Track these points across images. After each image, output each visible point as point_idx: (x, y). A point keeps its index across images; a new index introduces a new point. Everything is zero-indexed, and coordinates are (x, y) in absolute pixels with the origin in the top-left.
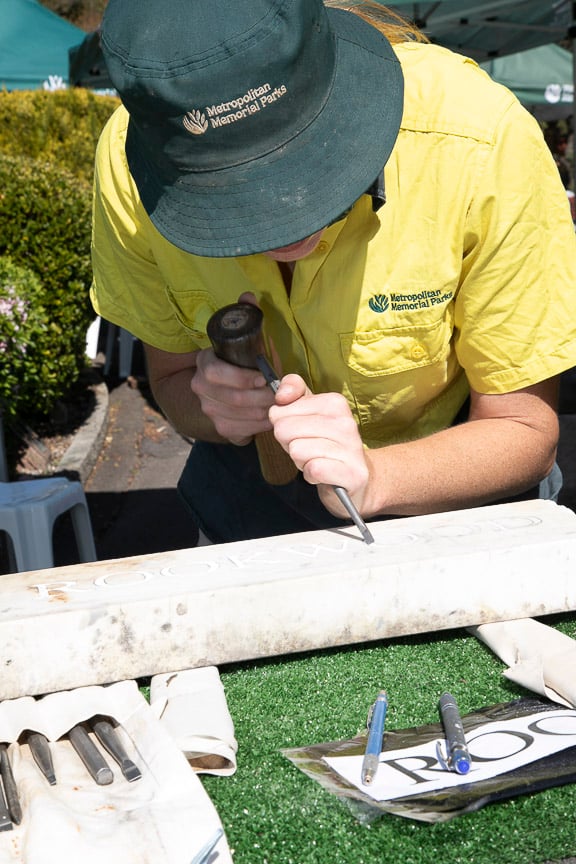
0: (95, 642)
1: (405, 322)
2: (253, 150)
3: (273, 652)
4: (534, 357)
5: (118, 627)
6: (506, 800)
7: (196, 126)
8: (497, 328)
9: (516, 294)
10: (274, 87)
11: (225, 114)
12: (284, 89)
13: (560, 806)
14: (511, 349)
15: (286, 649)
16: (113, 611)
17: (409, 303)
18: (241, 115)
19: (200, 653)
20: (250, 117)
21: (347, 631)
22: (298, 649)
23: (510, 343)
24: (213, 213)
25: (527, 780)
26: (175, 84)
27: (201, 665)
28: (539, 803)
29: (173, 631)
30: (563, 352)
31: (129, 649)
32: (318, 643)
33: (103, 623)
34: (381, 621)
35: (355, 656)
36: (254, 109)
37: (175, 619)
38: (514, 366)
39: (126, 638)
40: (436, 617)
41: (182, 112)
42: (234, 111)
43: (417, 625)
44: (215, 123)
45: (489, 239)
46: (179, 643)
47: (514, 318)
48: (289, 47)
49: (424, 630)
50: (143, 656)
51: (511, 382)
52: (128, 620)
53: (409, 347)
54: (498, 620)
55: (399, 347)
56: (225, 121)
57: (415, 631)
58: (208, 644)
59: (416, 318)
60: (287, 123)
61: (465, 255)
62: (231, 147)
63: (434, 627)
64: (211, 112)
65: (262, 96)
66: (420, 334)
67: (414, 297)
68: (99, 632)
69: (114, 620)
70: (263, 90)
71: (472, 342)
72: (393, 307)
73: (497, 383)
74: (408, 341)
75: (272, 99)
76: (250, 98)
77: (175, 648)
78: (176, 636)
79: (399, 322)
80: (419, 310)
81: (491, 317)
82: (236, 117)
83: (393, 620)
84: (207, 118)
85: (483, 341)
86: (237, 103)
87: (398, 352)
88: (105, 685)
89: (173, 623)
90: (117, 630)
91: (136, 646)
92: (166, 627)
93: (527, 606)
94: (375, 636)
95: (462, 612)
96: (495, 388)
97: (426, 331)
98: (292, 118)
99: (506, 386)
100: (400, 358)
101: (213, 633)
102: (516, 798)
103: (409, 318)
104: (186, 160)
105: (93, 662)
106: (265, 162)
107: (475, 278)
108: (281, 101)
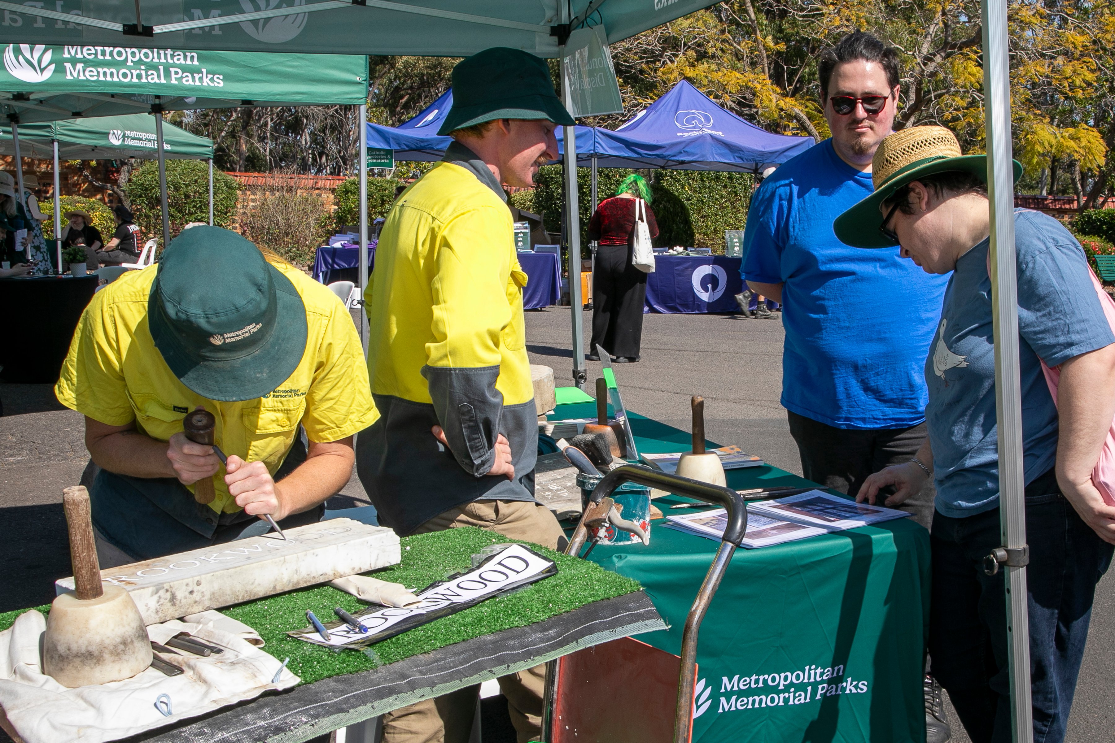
0: (158, 602)
1: (280, 405)
2: (244, 352)
3: (241, 601)
4: (349, 422)
5: (169, 594)
6: (386, 640)
7: (217, 341)
8: (329, 408)
9: (340, 390)
10: (257, 324)
11: (233, 337)
12: (261, 325)
13: (406, 639)
14: (337, 418)
15: (247, 599)
16: (167, 586)
17: (282, 394)
18: (241, 337)
19: (207, 604)
20: (245, 339)
21: (275, 588)
22: (252, 598)
23: (337, 416)
24: (220, 380)
25: (393, 631)
26: (208, 322)
27: (208, 609)
28: (398, 639)
29: (195, 594)
30: (363, 420)
31: (174, 604)
32: (261, 595)
33: (162, 593)
34: (290, 581)
35: (279, 599)
36: (247, 335)
37: (196, 588)
38: (338, 427)
39: (173, 599)
40: (314, 577)
41: (211, 335)
42: (237, 336)
43: (306, 582)
44: (227, 341)
45: (329, 362)
46: (198, 599)
47: (339, 403)
48: (264, 306)
49: (309, 584)
50: (180, 607)
51: (336, 435)
52: (174, 590)
53: (280, 419)
54: (341, 576)
55: (275, 419)
56: (233, 340)
57: (305, 585)
58: (211, 599)
59: (285, 403)
60: (260, 340)
61: (316, 372)
62: (233, 351)
63: (313, 582)
64: (226, 336)
65: (252, 328)
66: (287, 411)
67: (285, 392)
68: (160, 597)
69: (167, 591)
70: (252, 326)
71: (316, 415)
72: (274, 396)
73: (329, 436)
74: (280, 415)
75: (255, 330)
76: (246, 330)
77: (196, 602)
78: (196, 596)
79: (276, 404)
80: (287, 398)
81: (327, 402)
82: (238, 338)
83: (295, 581)
84: (224, 338)
85: (322, 415)
86: (240, 333)
87: (273, 421)
88: (162, 623)
89: (195, 590)
90: (168, 595)
91: (177, 602)
92: (191, 592)
93: (353, 569)
94: (287, 589)
95: (326, 574)
96: (327, 439)
97: (290, 410)
98: (263, 336)
99: (334, 438)
100: (274, 425)
101: (213, 593)
102: (389, 638)
103: (281, 402)
104: (208, 354)
105: (157, 612)
106: (249, 358)
107: (320, 382)
108: (260, 330)
